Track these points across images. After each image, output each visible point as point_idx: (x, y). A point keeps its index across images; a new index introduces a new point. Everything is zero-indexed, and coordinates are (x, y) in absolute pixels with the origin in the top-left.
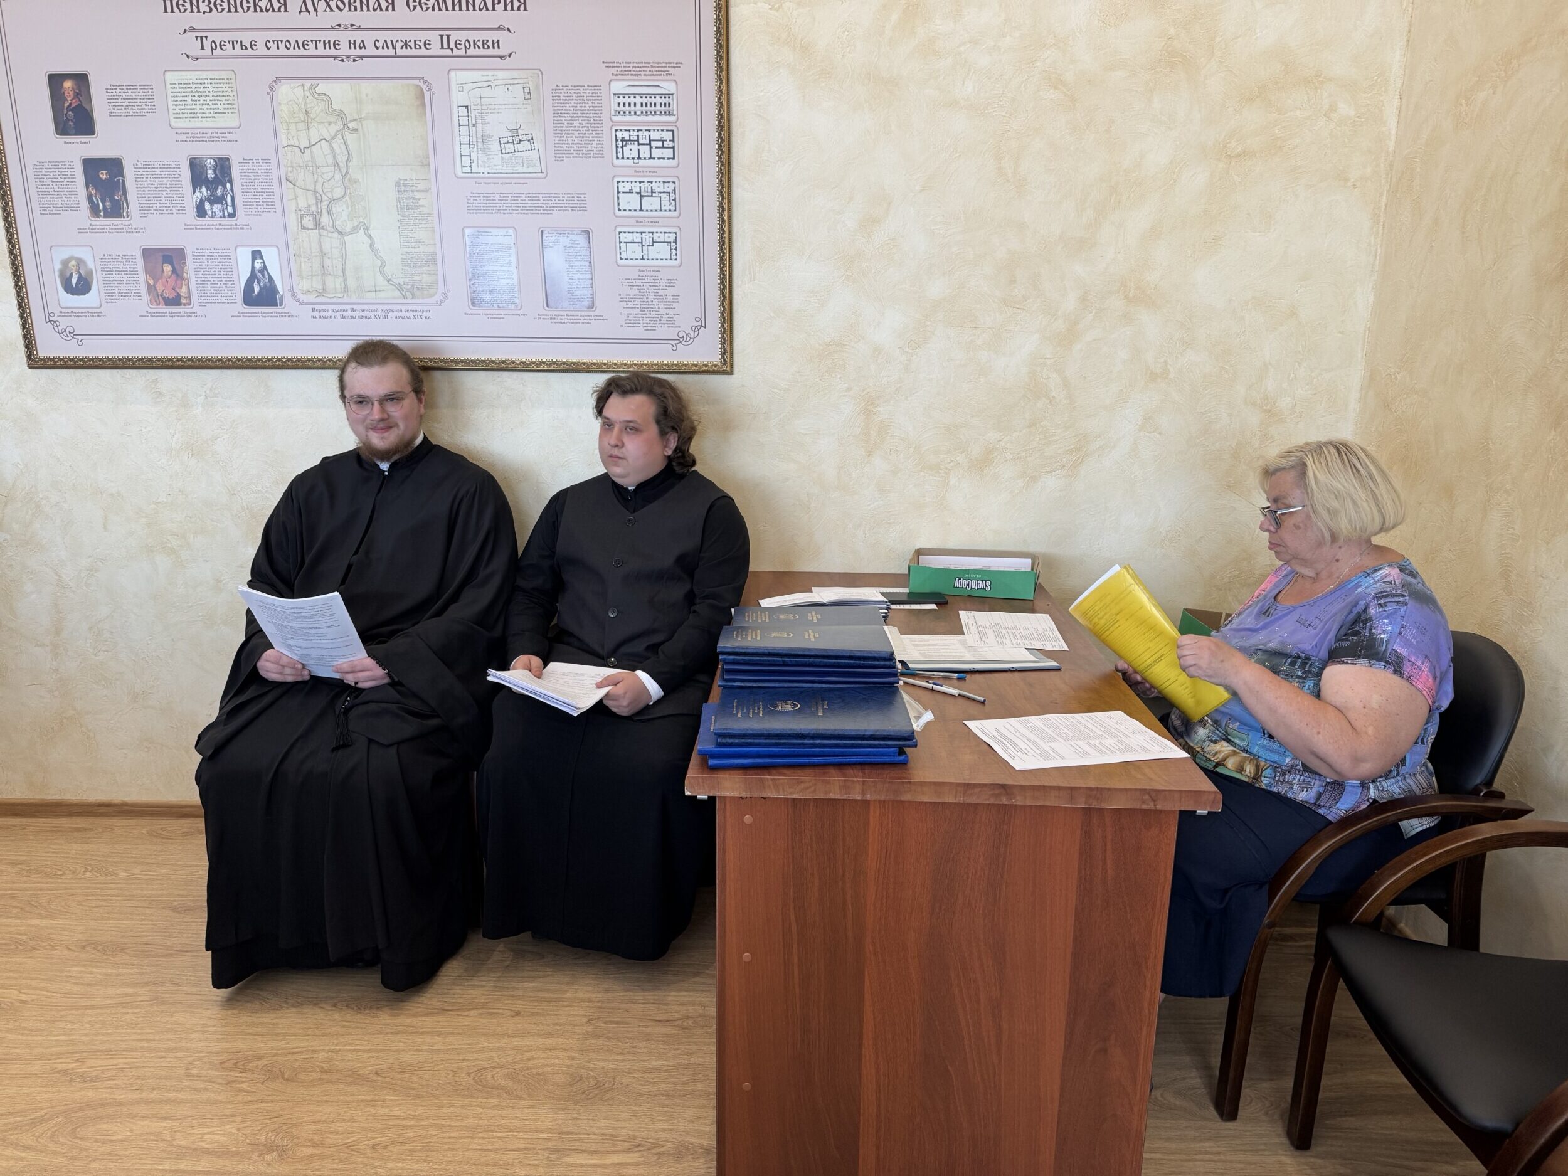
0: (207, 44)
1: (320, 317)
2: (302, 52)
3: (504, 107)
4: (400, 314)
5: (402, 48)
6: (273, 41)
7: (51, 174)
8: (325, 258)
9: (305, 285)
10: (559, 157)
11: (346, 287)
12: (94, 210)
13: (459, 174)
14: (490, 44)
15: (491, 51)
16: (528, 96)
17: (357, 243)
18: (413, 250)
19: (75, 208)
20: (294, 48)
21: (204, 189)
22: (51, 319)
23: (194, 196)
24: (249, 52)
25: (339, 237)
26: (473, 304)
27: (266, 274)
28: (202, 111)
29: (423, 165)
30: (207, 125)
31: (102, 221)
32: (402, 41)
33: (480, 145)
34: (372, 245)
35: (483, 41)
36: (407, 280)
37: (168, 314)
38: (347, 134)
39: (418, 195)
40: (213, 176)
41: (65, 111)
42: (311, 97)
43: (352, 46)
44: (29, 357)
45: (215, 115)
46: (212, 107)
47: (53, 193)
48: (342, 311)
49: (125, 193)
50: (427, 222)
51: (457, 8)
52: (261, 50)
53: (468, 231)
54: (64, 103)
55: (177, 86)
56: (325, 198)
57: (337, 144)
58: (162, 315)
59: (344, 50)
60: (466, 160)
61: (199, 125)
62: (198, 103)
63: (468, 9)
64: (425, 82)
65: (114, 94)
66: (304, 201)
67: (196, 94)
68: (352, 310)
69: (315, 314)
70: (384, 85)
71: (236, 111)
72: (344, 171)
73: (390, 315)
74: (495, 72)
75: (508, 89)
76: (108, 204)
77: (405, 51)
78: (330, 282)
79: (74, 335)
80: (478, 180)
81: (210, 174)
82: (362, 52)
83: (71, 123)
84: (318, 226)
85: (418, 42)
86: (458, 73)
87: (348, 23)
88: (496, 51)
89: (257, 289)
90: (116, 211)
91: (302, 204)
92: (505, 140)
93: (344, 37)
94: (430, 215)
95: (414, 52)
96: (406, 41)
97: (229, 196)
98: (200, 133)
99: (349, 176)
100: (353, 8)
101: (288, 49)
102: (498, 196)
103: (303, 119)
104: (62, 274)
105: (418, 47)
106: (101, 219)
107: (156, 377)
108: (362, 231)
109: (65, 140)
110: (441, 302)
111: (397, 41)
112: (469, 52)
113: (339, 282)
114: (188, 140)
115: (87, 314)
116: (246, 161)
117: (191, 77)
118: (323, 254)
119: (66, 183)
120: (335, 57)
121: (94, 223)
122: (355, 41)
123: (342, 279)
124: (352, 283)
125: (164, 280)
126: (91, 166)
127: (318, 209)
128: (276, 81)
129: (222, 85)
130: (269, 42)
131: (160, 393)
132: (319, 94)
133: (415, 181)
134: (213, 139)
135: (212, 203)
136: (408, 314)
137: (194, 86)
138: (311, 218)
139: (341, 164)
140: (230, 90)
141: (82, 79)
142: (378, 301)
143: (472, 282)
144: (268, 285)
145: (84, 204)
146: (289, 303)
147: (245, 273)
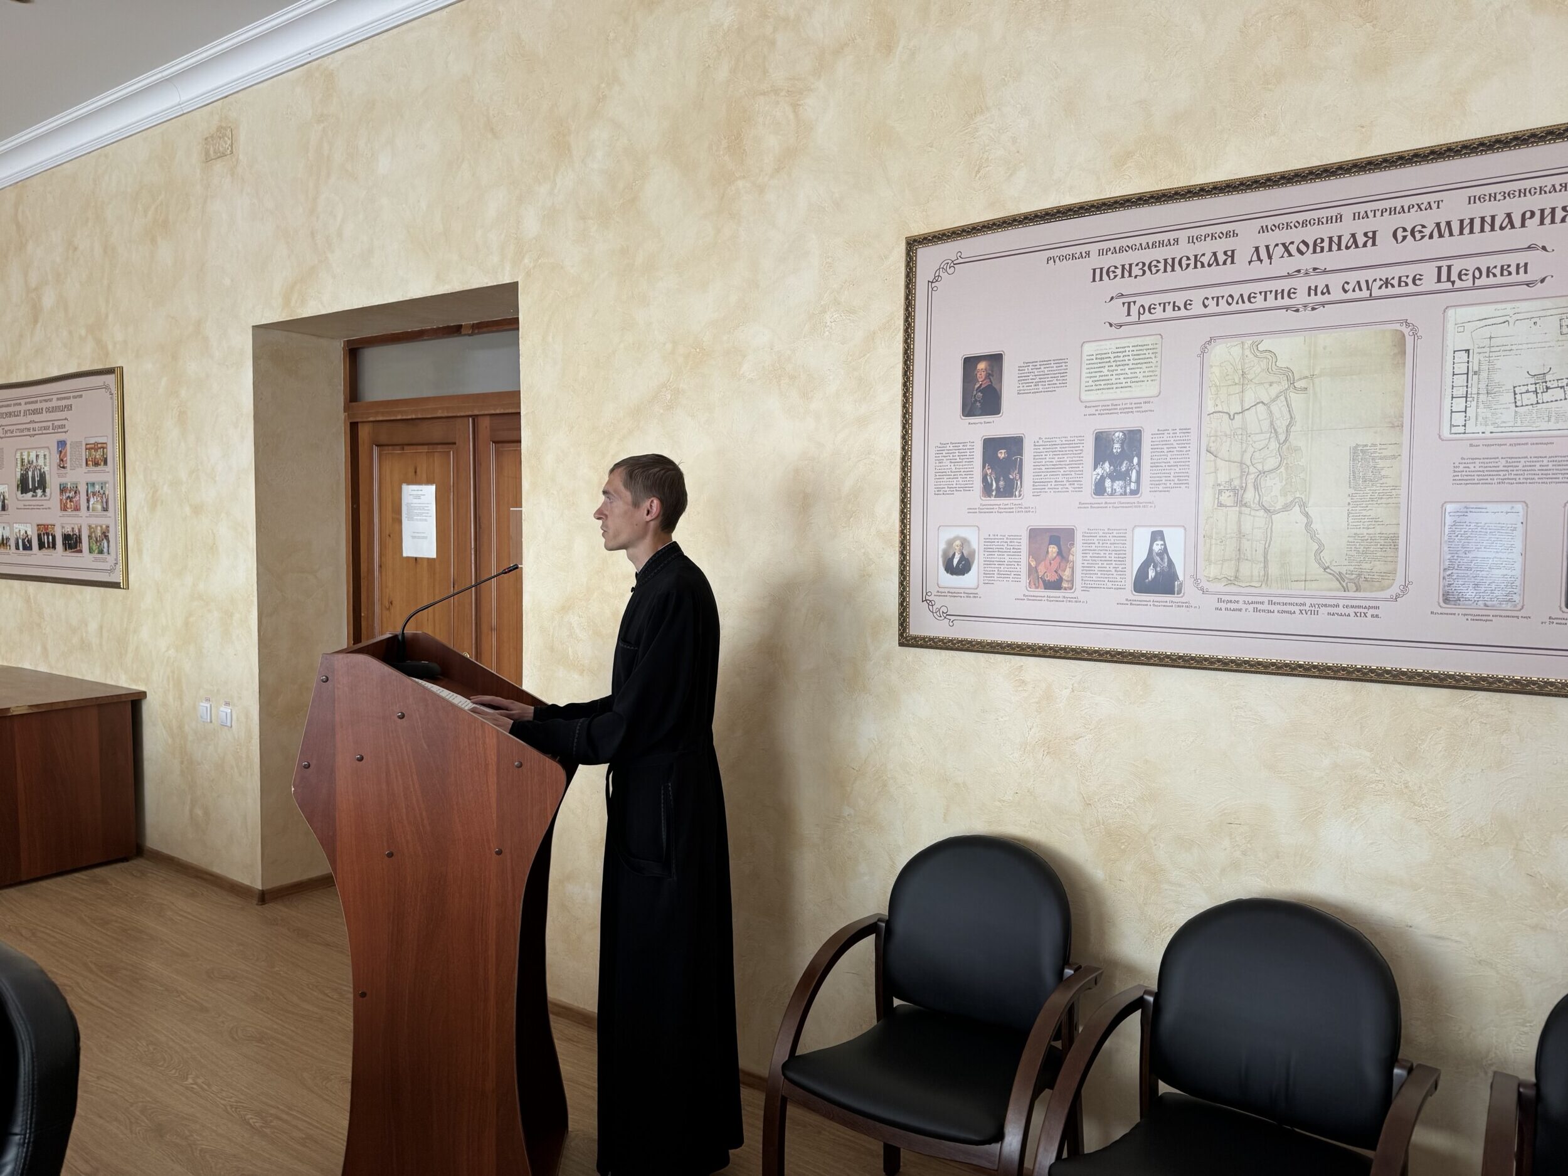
0: (1134, 309)
1: (1226, 609)
2: (1247, 306)
3: (1525, 346)
4: (1335, 610)
5: (1380, 288)
6: (1213, 298)
7: (951, 455)
8: (1244, 541)
9: (1213, 571)
11: (1266, 575)
12: (987, 490)
13: (1446, 433)
14: (1513, 269)
15: (1514, 278)
17: (1289, 524)
18: (1365, 531)
19: (967, 488)
20: (1237, 303)
21: (1107, 465)
22: (928, 598)
23: (1095, 473)
24: (1183, 313)
25: (1265, 515)
26: (1446, 600)
27: (1166, 557)
28: (1118, 381)
29: (1393, 427)
30: (1122, 396)
31: (993, 501)
32: (1381, 280)
33: (1483, 397)
34: (1308, 525)
35: (1502, 267)
36: (1352, 568)
37: (1046, 598)
38: (1293, 396)
39: (1381, 463)
40: (1119, 450)
41: (975, 393)
42: (1250, 356)
43: (1312, 292)
44: (901, 635)
45: (1132, 384)
46: (1130, 376)
47: (950, 473)
48: (1257, 603)
49: (1020, 473)
50: (1391, 497)
51: (1467, 230)
52: (1197, 308)
53: (1449, 507)
54: (975, 384)
55: (1094, 357)
56: (1252, 469)
57: (1278, 408)
59: (1301, 298)
60: (1459, 419)
61: (1113, 396)
62: (1115, 372)
63: (1482, 230)
64: (1408, 324)
65: (1026, 371)
66: (1226, 474)
67: (1114, 364)
68: (1271, 603)
69: (1223, 606)
70: (1350, 335)
71: (1158, 378)
72: (1282, 438)
73: (1323, 610)
74: (1517, 304)
75: (1535, 323)
76: (1002, 483)
77: (1384, 291)
78: (1245, 569)
79: (946, 615)
80: (1475, 442)
81: (1117, 448)
82: (1326, 298)
83: (978, 404)
84: (1241, 503)
85: (1404, 279)
86: (1460, 310)
87: (1310, 267)
88: (1522, 277)
89: (1151, 574)
90: (1008, 490)
91: (1223, 477)
92: (1524, 389)
93: (1301, 284)
94: (1395, 487)
95: (1397, 290)
96: (1387, 279)
97: (1134, 471)
98: (1112, 405)
99: (1288, 444)
100: (1318, 249)
101: (1230, 304)
102: (1503, 461)
103: (1237, 381)
104: (945, 553)
105: (1403, 284)
106: (993, 498)
107: (1022, 664)
108: (1297, 508)
109: (970, 421)
110: (1397, 596)
111: (1375, 280)
112: (1478, 283)
113: (1257, 570)
114: (1097, 413)
115: (963, 595)
116: (1161, 432)
117: (1110, 346)
118: (1241, 535)
119: (964, 463)
120: (1287, 308)
121: (984, 503)
122: (1316, 287)
123: (1262, 565)
124: (1274, 570)
125: (1047, 562)
126: (991, 445)
127: (1242, 483)
128: (1210, 342)
129: (1145, 352)
130: (1207, 299)
131: (1023, 682)
132: (1261, 352)
133: (1379, 447)
134: (1127, 411)
135: (1113, 481)
136: (1347, 611)
137: (1112, 356)
138: (1231, 494)
139: (1280, 430)
140: (1153, 356)
141: (996, 360)
142: (1308, 593)
143: (1449, 572)
144: (1166, 570)
145: (978, 484)
146: (1189, 592)
147: (1140, 556)
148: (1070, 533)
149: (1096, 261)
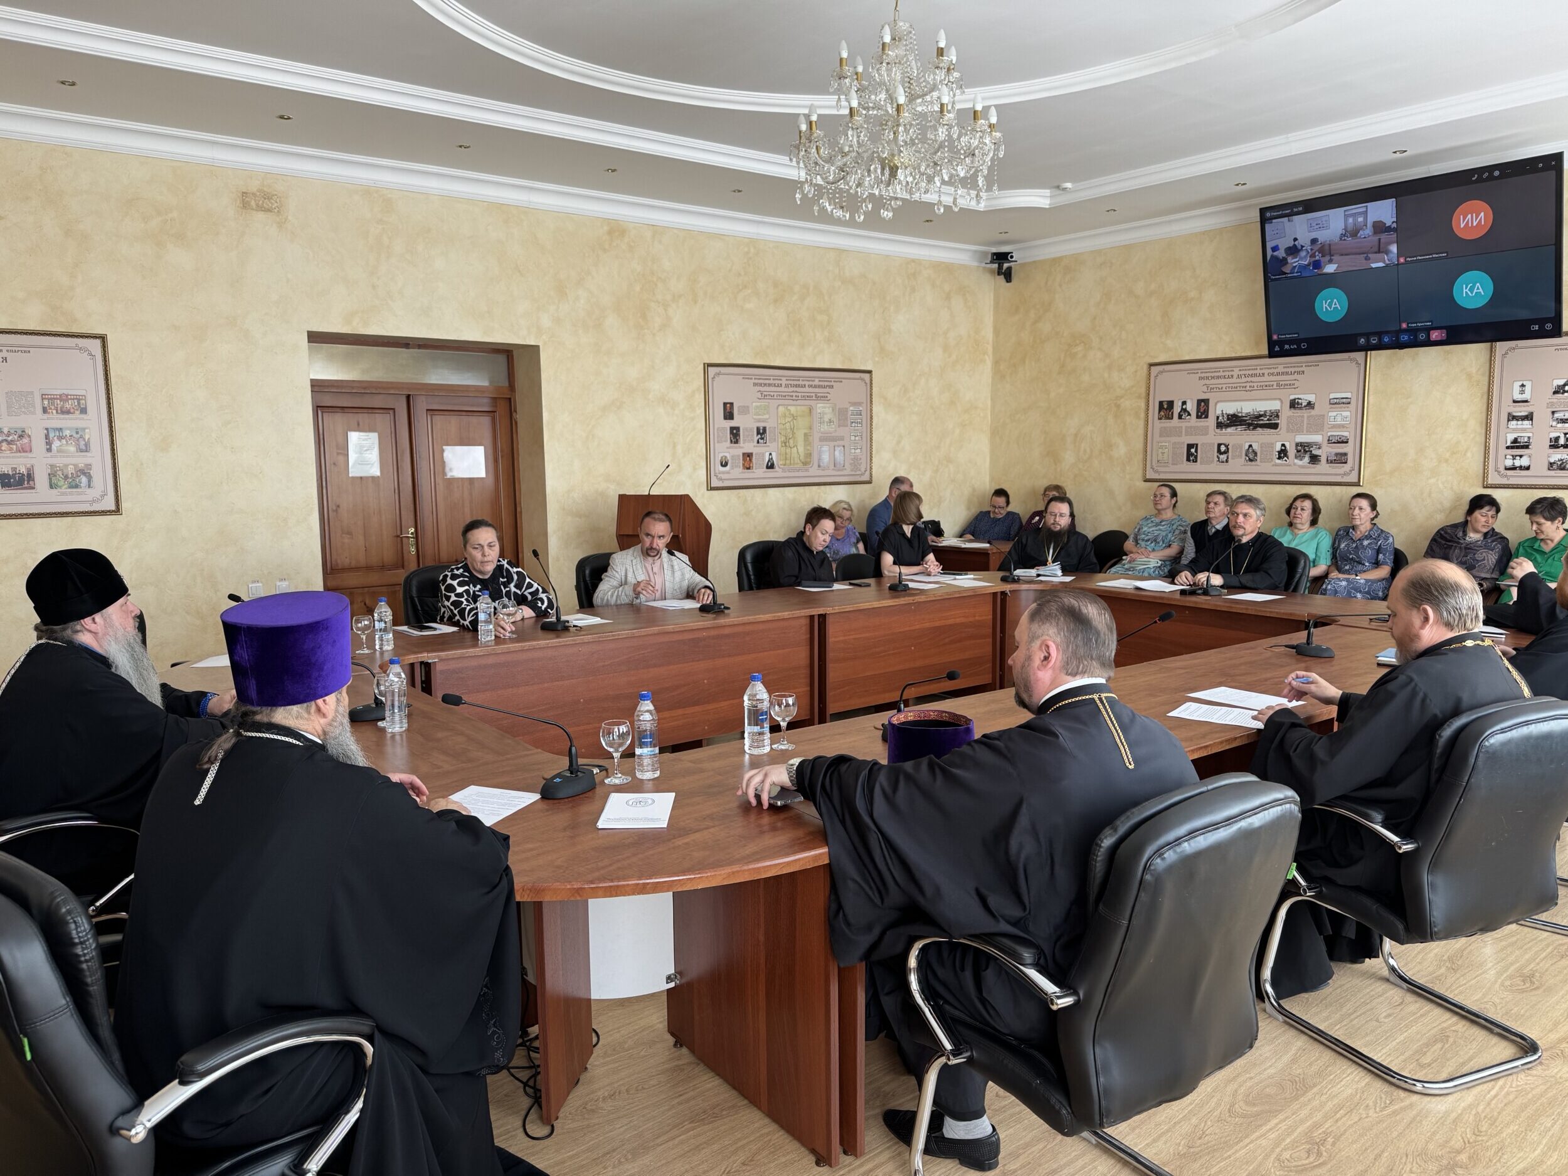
0: (761, 395)
2: (785, 398)
3: (828, 413)
4: (802, 470)
6: (779, 394)
7: (721, 430)
10: (839, 426)
11: (790, 463)
12: (731, 442)
13: (818, 431)
16: (833, 410)
17: (794, 451)
18: (807, 452)
19: (726, 441)
21: (759, 436)
22: (716, 474)
23: (756, 438)
25: (790, 449)
26: (819, 467)
27: (772, 459)
28: (760, 414)
29: (810, 429)
30: (761, 418)
31: (733, 445)
33: (822, 423)
36: (805, 461)
37: (747, 472)
38: (794, 421)
39: (809, 437)
41: (726, 413)
42: (786, 410)
44: (707, 487)
45: (765, 415)
46: (762, 412)
47: (721, 437)
48: (788, 470)
49: (739, 437)
50: (810, 444)
52: (774, 397)
53: (819, 447)
54: (727, 410)
55: (755, 407)
56: (788, 438)
57: (792, 423)
58: (745, 473)
59: (794, 398)
60: (819, 427)
62: (760, 411)
63: (822, 388)
64: (812, 407)
65: (739, 408)
66: (783, 439)
67: (759, 409)
68: (791, 469)
70: (803, 407)
71: (769, 414)
72: (792, 430)
73: (800, 471)
75: (829, 409)
76: (736, 439)
79: (722, 479)
80: (822, 433)
81: (761, 431)
83: (728, 415)
84: (786, 446)
87: (796, 391)
89: (769, 464)
90: (737, 442)
92: (828, 422)
93: (794, 394)
94: (811, 442)
97: (765, 438)
98: (760, 420)
99: (794, 432)
101: (782, 396)
103: (784, 416)
104: (721, 460)
105: (809, 397)
108: (796, 447)
109: (725, 422)
110: (812, 466)
114: (756, 421)
115: (726, 472)
116: (771, 427)
117: (758, 404)
118: (786, 454)
119: (725, 434)
120: (792, 400)
121: (731, 445)
122: (796, 395)
123: (790, 461)
124: (792, 462)
125: (747, 462)
126: (732, 429)
127: (786, 441)
128: (778, 406)
130: (777, 395)
132: (788, 409)
133: (808, 433)
134: (763, 422)
135: (761, 440)
137: (759, 407)
138: (784, 444)
140: (767, 408)
141: (732, 404)
143: (819, 460)
144: (772, 462)
145: (729, 440)
146: (777, 468)
147: (767, 460)
148: (752, 454)
149: (753, 381)
